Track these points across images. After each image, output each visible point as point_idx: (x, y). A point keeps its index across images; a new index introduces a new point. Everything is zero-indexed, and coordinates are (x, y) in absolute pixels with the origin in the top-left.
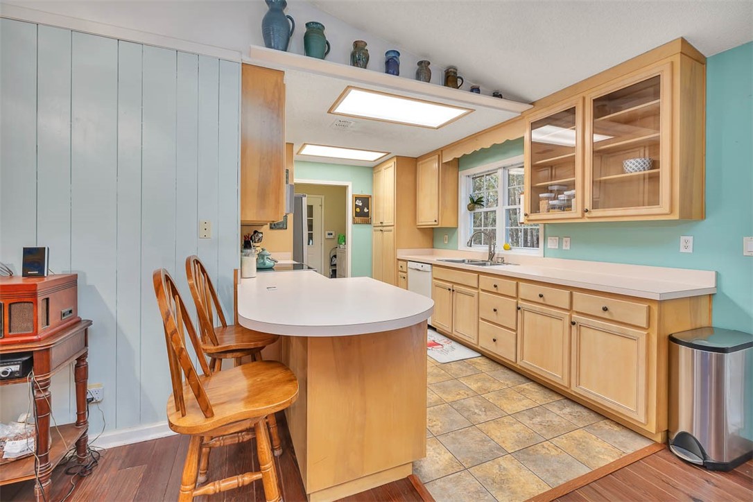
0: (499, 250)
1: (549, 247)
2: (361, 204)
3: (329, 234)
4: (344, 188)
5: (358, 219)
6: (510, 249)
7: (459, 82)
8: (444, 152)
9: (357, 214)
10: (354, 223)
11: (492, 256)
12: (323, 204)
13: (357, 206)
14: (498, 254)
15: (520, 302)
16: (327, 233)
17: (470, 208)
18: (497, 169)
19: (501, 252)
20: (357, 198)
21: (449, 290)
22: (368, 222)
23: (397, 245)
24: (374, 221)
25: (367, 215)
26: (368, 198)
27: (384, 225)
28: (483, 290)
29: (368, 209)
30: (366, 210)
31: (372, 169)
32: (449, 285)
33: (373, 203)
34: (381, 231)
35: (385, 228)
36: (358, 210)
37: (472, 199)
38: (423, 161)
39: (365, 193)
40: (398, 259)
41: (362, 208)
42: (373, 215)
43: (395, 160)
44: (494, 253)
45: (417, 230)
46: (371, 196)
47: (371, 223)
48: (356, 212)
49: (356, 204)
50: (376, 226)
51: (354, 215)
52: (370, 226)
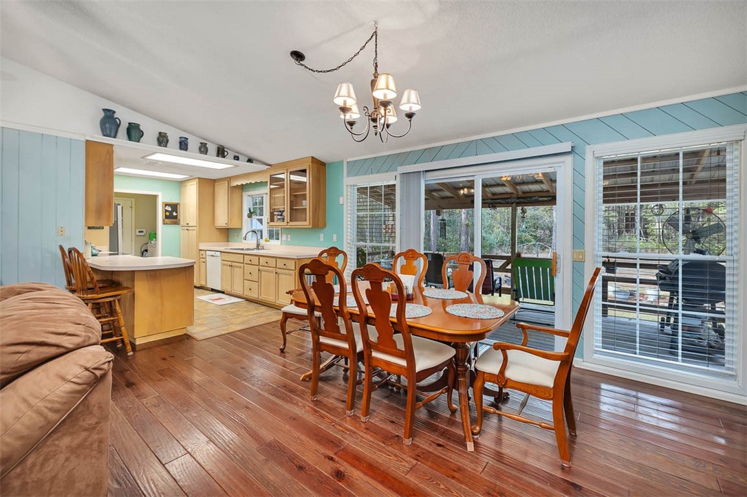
0: (263, 242)
1: (283, 239)
2: (170, 209)
3: (140, 232)
4: (155, 197)
5: (167, 221)
6: (268, 241)
7: (226, 153)
8: (230, 180)
9: (167, 217)
10: (164, 224)
11: (258, 245)
12: (133, 206)
13: (166, 211)
14: (261, 244)
15: (260, 267)
16: (138, 230)
17: (249, 216)
20: (166, 205)
21: (231, 266)
22: (177, 223)
23: (199, 239)
24: (182, 223)
25: (176, 217)
26: (177, 205)
27: (189, 225)
28: (246, 263)
29: (177, 213)
30: (175, 214)
31: (182, 183)
32: (230, 263)
33: (181, 209)
34: (187, 230)
35: (190, 228)
36: (168, 214)
37: (250, 211)
38: (218, 182)
39: (174, 200)
40: (200, 250)
41: (171, 212)
42: (181, 218)
43: (197, 180)
45: (216, 230)
46: (179, 204)
47: (179, 224)
48: (166, 215)
49: (165, 209)
50: (183, 226)
51: (164, 218)
52: (178, 226)
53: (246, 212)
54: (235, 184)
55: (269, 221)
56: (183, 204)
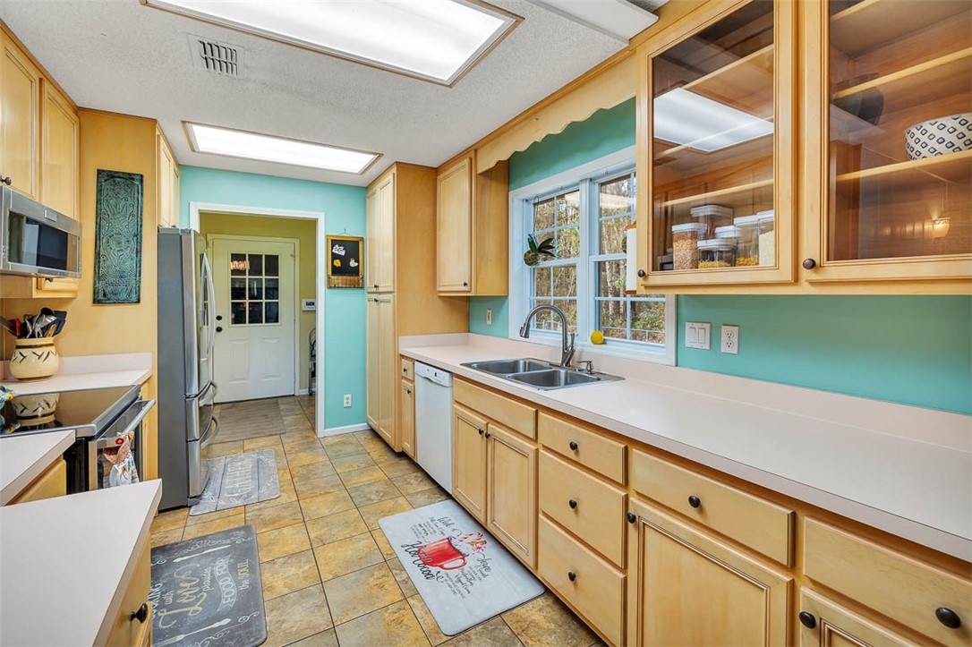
0: (584, 345)
1: (687, 345)
2: (343, 253)
3: (308, 304)
4: (311, 224)
5: (337, 280)
6: (604, 342)
8: (479, 151)
9: (335, 271)
11: (568, 354)
12: (297, 253)
13: (335, 256)
14: (581, 352)
15: (633, 499)
16: (304, 301)
17: (530, 260)
18: (578, 184)
19: (585, 349)
20: (334, 242)
21: (481, 432)
22: (359, 285)
23: (400, 329)
24: (368, 283)
25: (355, 271)
26: (358, 242)
27: (380, 290)
28: (546, 448)
29: (357, 261)
30: (353, 264)
31: (363, 190)
32: (481, 422)
33: (367, 252)
34: (376, 301)
35: (381, 296)
36: (337, 263)
37: (532, 243)
38: (447, 173)
39: (351, 232)
40: (402, 356)
41: (345, 260)
42: (367, 273)
43: (394, 170)
44: (573, 351)
45: (438, 300)
46: (362, 239)
47: (362, 288)
48: (333, 267)
49: (332, 253)
50: (369, 293)
51: (330, 273)
52: (360, 291)
53: (518, 249)
54: (487, 162)
55: (646, 268)
56: (370, 239)
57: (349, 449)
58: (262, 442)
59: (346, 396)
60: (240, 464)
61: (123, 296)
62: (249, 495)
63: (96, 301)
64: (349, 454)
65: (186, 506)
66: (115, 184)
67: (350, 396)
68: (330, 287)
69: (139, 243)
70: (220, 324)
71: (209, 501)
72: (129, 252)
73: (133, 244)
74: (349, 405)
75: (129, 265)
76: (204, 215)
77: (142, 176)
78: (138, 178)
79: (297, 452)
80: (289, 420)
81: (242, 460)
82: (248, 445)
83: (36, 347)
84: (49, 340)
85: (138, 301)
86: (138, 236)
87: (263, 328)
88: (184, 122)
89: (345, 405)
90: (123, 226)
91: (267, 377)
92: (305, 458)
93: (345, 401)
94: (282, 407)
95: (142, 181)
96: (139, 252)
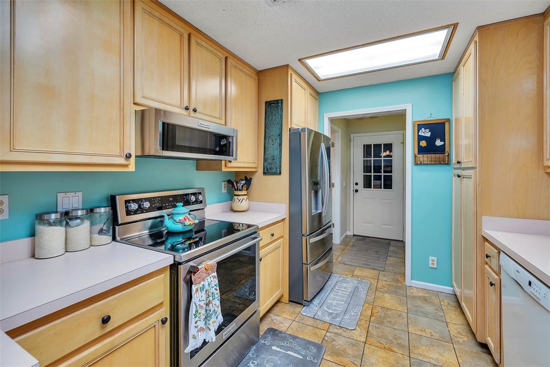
2: (428, 135)
5: (424, 157)
9: (421, 150)
13: (421, 138)
20: (420, 126)
22: (446, 162)
24: (454, 160)
25: (442, 150)
26: (444, 123)
27: (463, 166)
29: (443, 140)
30: (438, 143)
33: (453, 132)
34: (459, 176)
35: (463, 172)
36: (423, 143)
39: (435, 114)
40: (485, 240)
41: (430, 141)
42: (452, 150)
46: (448, 120)
47: (448, 164)
48: (420, 147)
49: (419, 136)
50: (455, 169)
51: (416, 152)
52: (447, 167)
56: (457, 119)
57: (429, 308)
58: (366, 273)
59: (431, 258)
60: (345, 285)
61: (274, 171)
62: (337, 315)
63: (264, 173)
64: (426, 314)
65: (302, 304)
66: (272, 107)
67: (435, 259)
68: (416, 164)
69: (281, 139)
70: (356, 187)
71: (314, 309)
72: (276, 145)
73: (278, 141)
74: (435, 266)
75: (276, 153)
76: (332, 121)
77: (282, 100)
78: (280, 102)
79: (385, 292)
80: (391, 260)
81: (347, 282)
82: (357, 273)
83: (239, 195)
84: (244, 192)
85: (280, 174)
86: (280, 135)
87: (383, 192)
88: (300, 60)
89: (431, 266)
90: (274, 131)
91: (384, 225)
92: (389, 301)
93: (431, 262)
94: (391, 248)
95: (282, 103)
96: (281, 145)
